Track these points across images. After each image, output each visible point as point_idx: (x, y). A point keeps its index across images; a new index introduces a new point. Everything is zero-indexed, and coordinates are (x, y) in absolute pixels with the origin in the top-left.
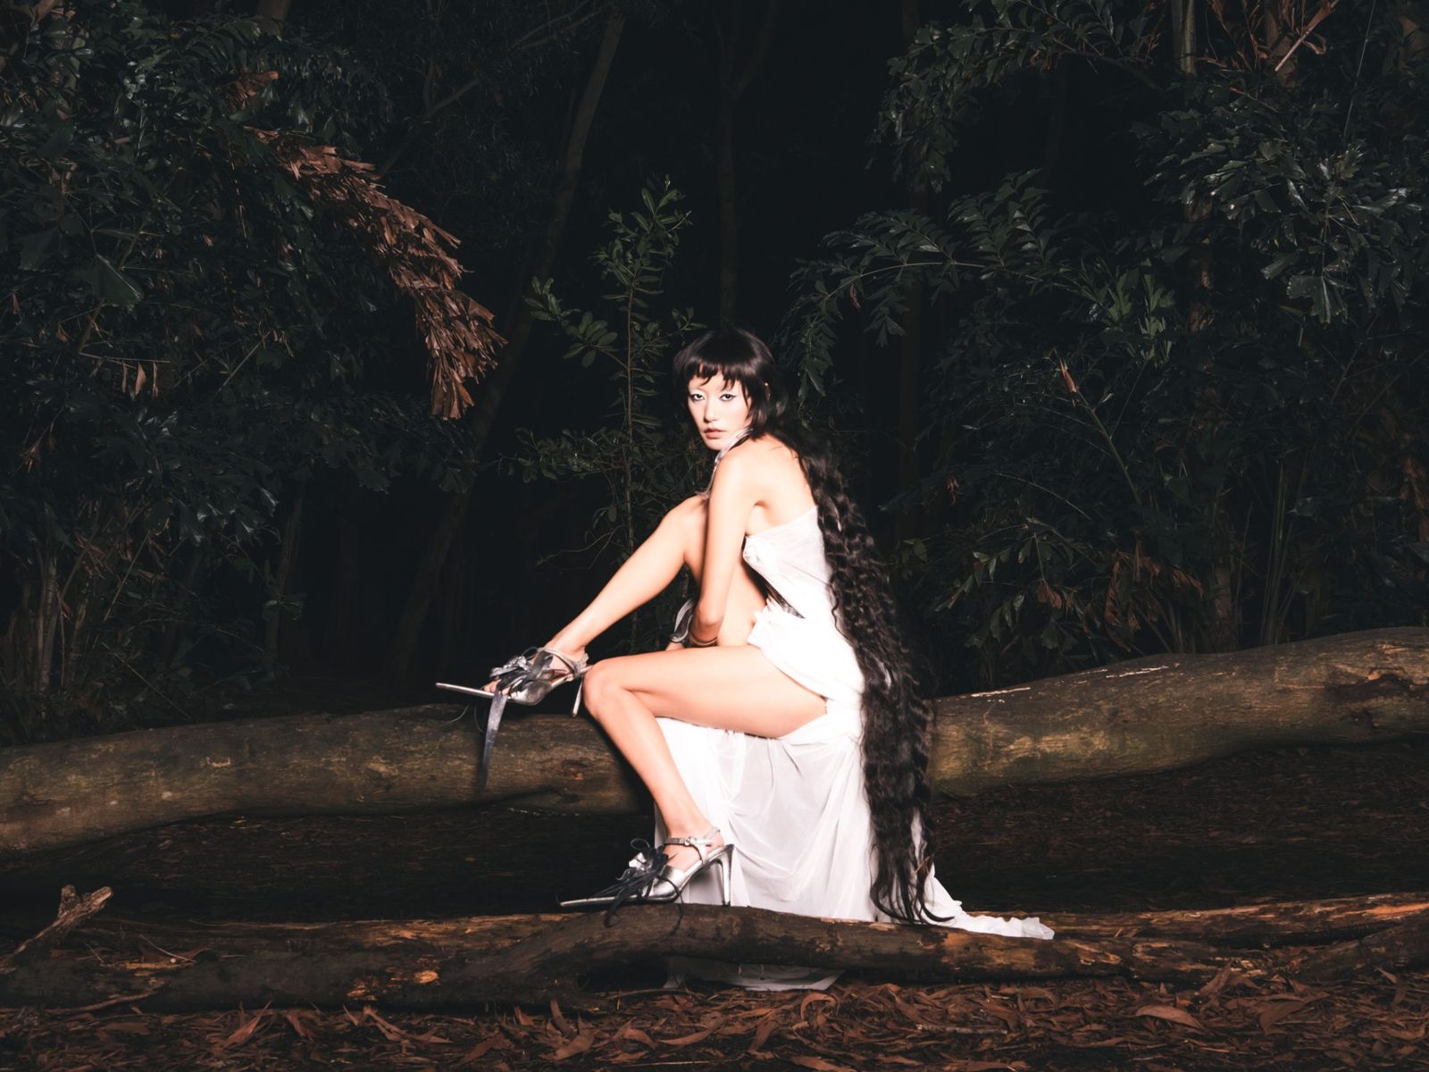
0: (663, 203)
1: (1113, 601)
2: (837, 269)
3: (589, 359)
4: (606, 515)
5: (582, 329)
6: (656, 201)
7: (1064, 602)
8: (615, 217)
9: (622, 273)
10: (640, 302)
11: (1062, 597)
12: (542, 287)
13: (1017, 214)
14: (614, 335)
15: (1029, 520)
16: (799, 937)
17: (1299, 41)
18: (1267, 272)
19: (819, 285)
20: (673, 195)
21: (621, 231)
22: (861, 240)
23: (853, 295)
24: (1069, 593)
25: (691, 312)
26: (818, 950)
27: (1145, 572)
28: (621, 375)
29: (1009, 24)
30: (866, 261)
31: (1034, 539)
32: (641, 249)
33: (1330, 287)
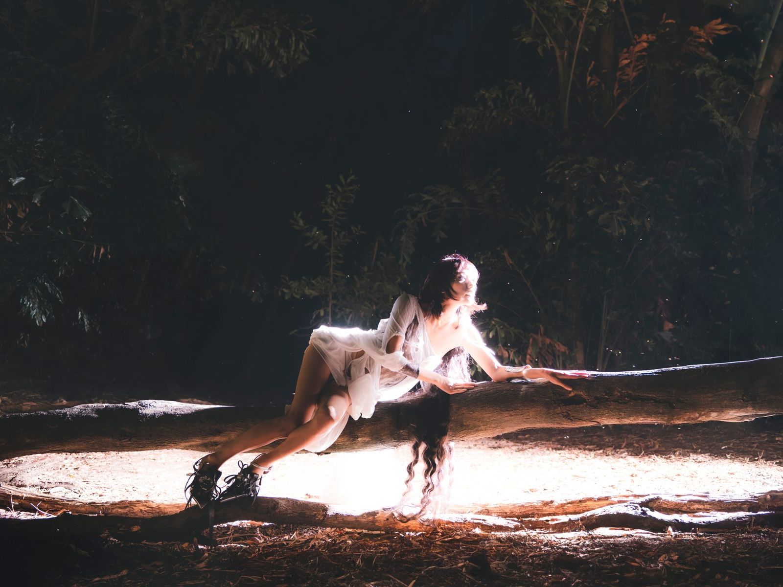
0: (349, 180)
1: (530, 355)
2: (416, 209)
3: (316, 247)
4: (319, 313)
5: (313, 233)
6: (346, 180)
7: (509, 356)
8: (328, 186)
9: (329, 210)
10: (337, 222)
11: (508, 352)
12: (297, 215)
13: (494, 187)
14: (326, 237)
15: (495, 319)
16: (308, 513)
17: (614, 115)
18: (590, 213)
19: (409, 216)
20: (353, 177)
21: (330, 192)
22: (427, 197)
23: (423, 221)
24: (511, 351)
25: (360, 227)
26: (317, 519)
27: (543, 342)
28: (328, 254)
29: (493, 106)
30: (429, 206)
31: (497, 328)
32: (339, 200)
33: (618, 221)
